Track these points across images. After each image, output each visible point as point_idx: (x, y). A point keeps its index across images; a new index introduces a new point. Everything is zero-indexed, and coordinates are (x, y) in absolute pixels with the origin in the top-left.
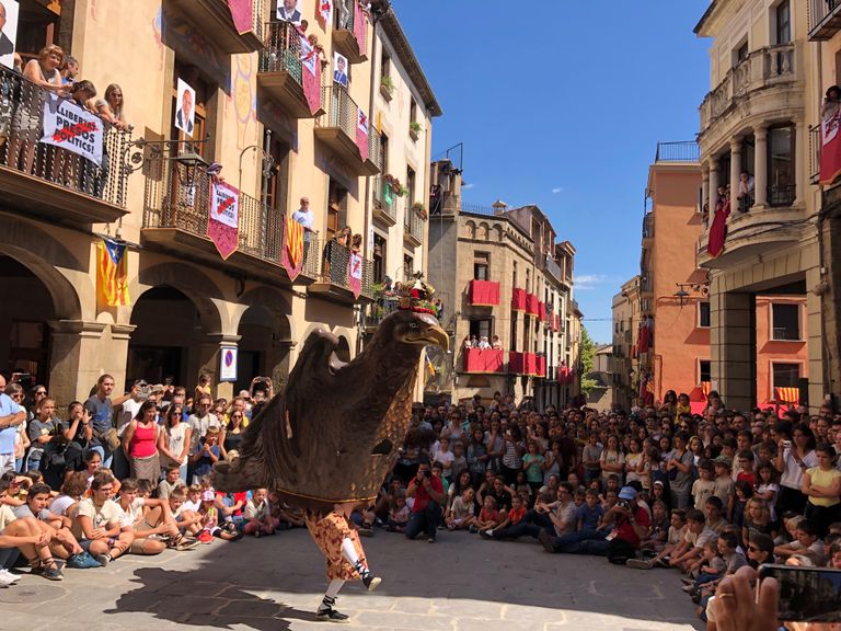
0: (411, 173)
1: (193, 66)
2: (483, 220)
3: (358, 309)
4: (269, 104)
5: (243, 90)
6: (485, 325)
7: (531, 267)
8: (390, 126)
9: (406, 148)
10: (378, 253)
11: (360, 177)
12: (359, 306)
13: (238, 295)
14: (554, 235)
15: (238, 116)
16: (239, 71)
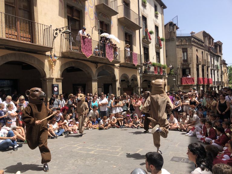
0: (157, 28)
1: (73, 6)
2: (184, 38)
3: (139, 69)
4: (101, 14)
5: (91, 11)
6: (188, 70)
7: (203, 51)
8: (147, 14)
9: (154, 20)
10: (146, 52)
11: (136, 31)
12: (140, 68)
13: (96, 68)
14: (213, 40)
15: (90, 19)
16: (89, 6)
